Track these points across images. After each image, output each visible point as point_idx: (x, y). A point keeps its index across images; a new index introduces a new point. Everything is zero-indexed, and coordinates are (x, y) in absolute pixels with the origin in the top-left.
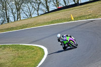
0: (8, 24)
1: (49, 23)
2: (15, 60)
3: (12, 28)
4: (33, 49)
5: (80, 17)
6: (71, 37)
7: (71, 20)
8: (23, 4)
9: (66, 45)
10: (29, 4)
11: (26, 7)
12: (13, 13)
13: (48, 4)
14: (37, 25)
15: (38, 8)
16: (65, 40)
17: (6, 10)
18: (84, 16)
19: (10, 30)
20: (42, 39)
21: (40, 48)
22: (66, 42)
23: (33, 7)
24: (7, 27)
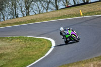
0: (16, 19)
1: (57, 18)
2: (22, 50)
3: (21, 23)
4: (41, 41)
5: (89, 13)
6: (73, 31)
7: (80, 15)
8: (33, 3)
9: (68, 39)
10: (39, 3)
11: (35, 6)
12: (22, 11)
13: (58, 3)
14: (45, 19)
15: (48, 8)
16: (67, 34)
17: (15, 8)
18: (93, 12)
19: (19, 24)
20: (50, 32)
21: (48, 40)
22: (68, 36)
23: (42, 6)
24: (15, 22)
